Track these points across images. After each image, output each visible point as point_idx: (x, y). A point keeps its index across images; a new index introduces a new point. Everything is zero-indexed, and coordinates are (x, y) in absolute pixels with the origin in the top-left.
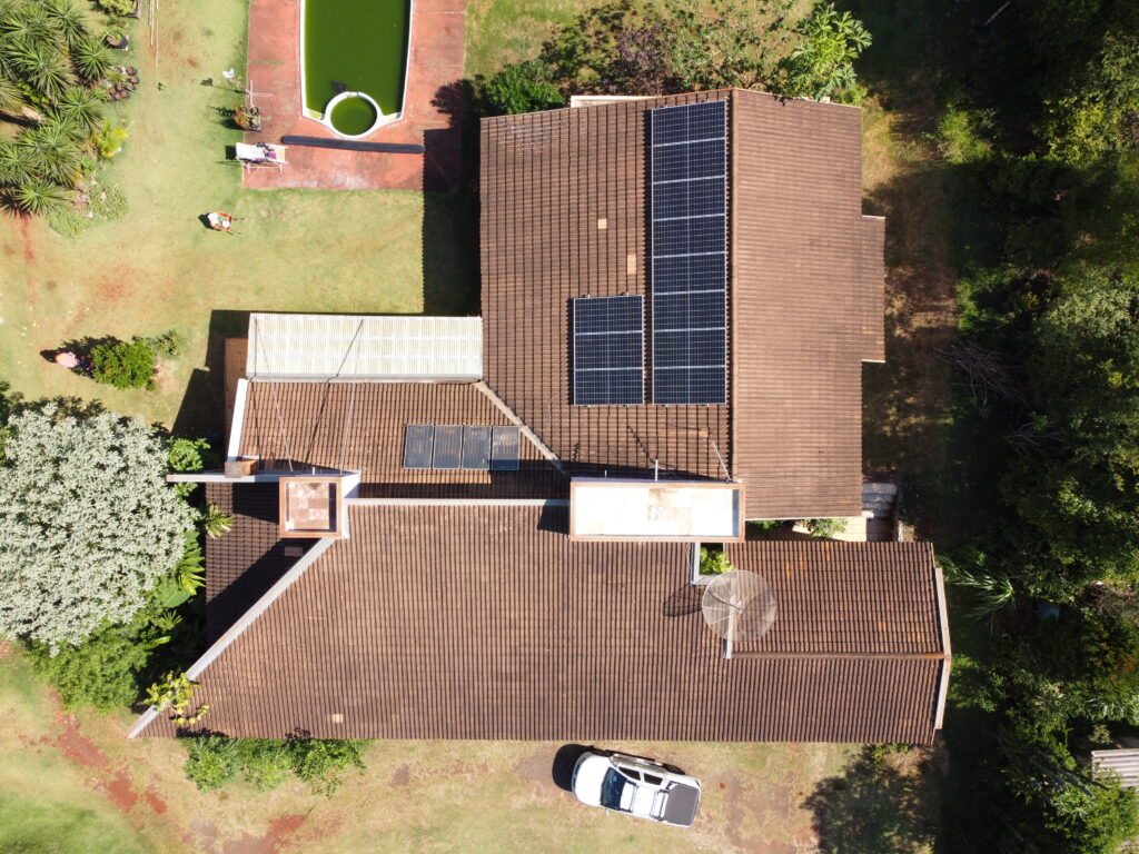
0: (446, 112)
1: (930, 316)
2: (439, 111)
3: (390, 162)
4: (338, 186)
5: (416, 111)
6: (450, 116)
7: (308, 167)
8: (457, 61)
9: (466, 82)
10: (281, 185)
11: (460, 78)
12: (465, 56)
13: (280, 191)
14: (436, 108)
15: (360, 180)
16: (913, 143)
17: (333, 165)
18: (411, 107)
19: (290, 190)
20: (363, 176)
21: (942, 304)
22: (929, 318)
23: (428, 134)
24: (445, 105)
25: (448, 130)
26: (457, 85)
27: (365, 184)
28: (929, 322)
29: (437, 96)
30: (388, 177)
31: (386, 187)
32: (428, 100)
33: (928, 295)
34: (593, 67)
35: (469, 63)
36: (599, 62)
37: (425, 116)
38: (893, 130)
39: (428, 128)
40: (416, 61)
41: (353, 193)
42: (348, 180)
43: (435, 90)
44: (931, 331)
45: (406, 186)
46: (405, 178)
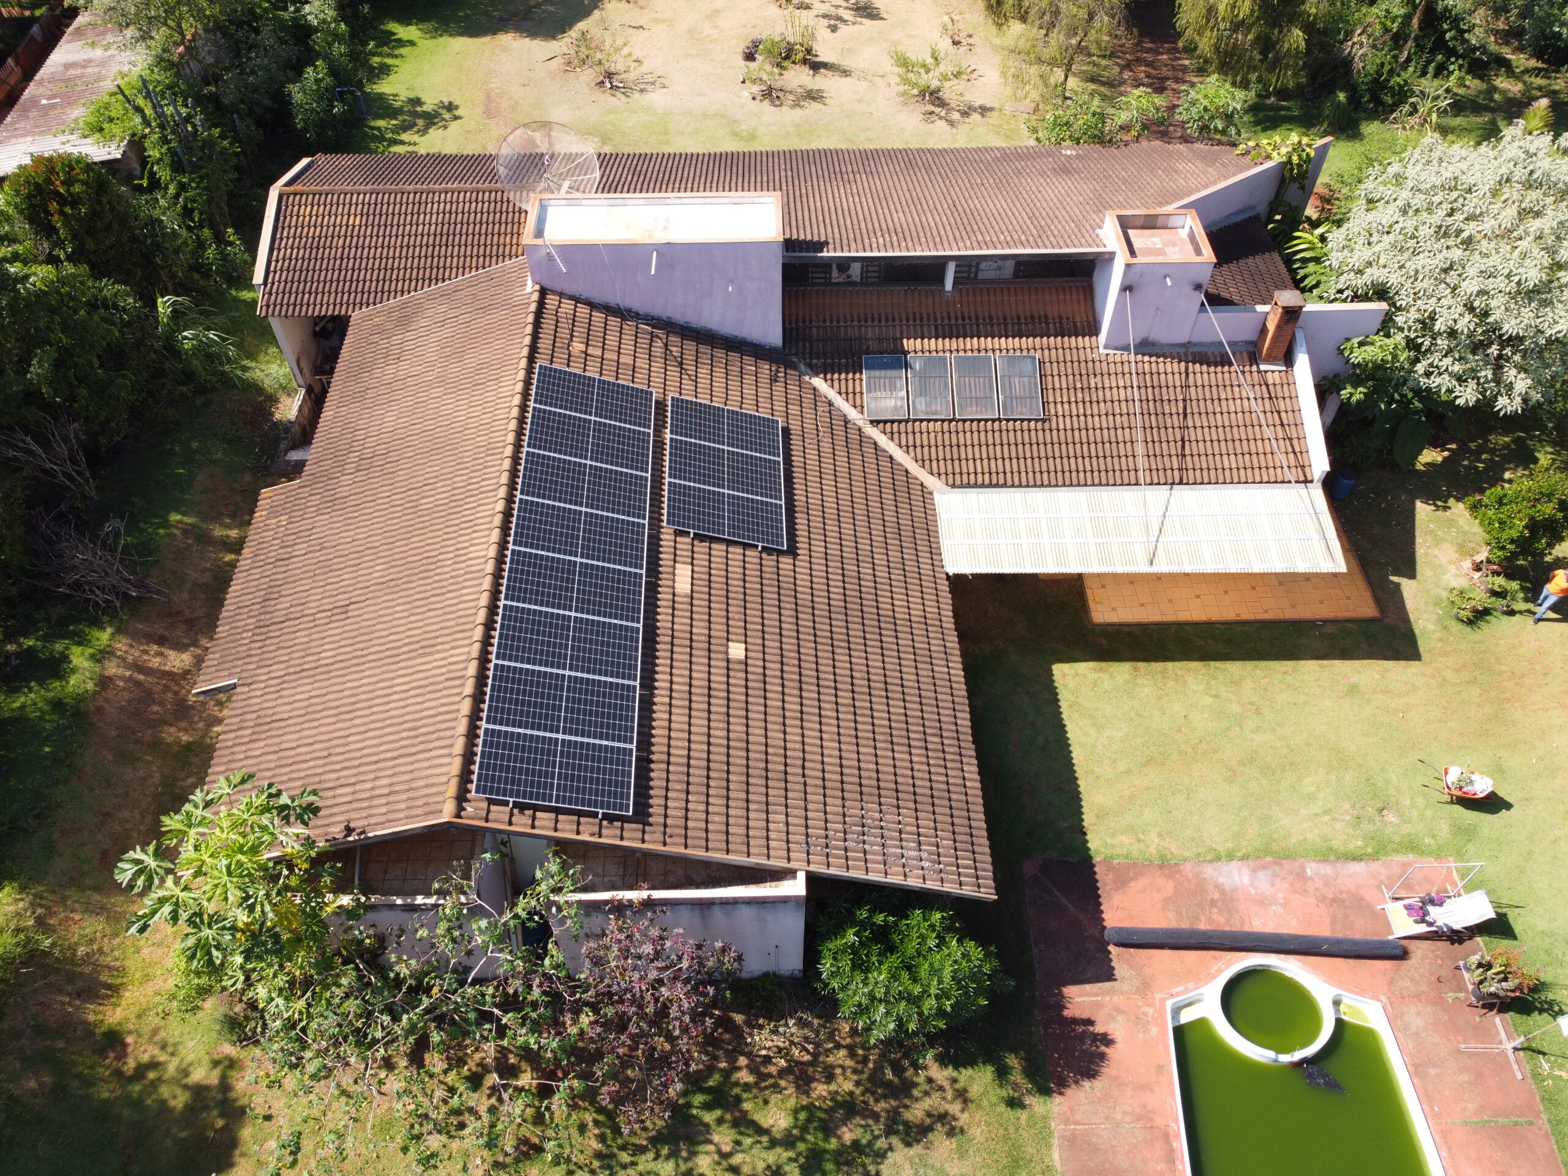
0: (1075, 1021)
1: (155, 663)
2: (1090, 1022)
3: (1171, 915)
4: (1263, 867)
5: (1140, 1021)
6: (1066, 1013)
7: (1334, 900)
8: (1072, 1142)
9: (1045, 1091)
10: (1375, 866)
11: (1058, 1099)
12: (1056, 1156)
13: (1374, 857)
14: (1099, 1029)
15: (1222, 880)
16: (81, 951)
17: (1284, 905)
18: (1154, 1030)
19: (1356, 858)
20: (1218, 887)
21: (128, 673)
22: (158, 659)
23: (1107, 975)
24: (1081, 1037)
25: (1065, 984)
26: (1062, 1085)
27: (1209, 871)
28: (161, 654)
29: (1102, 1056)
30: (1169, 887)
31: (1166, 866)
32: (1120, 1046)
33: (149, 693)
34: (760, 1131)
35: (1044, 1138)
36: (748, 1141)
37: (1118, 1010)
38: (115, 990)
39: (1107, 985)
40: (1166, 1137)
41: (1230, 857)
42: (1246, 879)
43: (1109, 1070)
44: (162, 641)
45: (1130, 871)
46: (1135, 886)
